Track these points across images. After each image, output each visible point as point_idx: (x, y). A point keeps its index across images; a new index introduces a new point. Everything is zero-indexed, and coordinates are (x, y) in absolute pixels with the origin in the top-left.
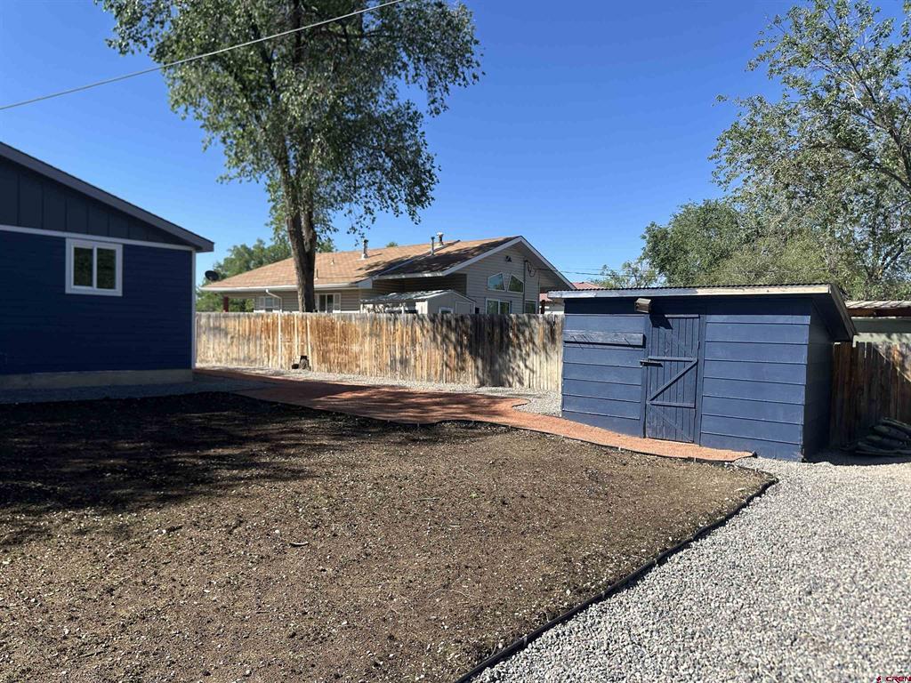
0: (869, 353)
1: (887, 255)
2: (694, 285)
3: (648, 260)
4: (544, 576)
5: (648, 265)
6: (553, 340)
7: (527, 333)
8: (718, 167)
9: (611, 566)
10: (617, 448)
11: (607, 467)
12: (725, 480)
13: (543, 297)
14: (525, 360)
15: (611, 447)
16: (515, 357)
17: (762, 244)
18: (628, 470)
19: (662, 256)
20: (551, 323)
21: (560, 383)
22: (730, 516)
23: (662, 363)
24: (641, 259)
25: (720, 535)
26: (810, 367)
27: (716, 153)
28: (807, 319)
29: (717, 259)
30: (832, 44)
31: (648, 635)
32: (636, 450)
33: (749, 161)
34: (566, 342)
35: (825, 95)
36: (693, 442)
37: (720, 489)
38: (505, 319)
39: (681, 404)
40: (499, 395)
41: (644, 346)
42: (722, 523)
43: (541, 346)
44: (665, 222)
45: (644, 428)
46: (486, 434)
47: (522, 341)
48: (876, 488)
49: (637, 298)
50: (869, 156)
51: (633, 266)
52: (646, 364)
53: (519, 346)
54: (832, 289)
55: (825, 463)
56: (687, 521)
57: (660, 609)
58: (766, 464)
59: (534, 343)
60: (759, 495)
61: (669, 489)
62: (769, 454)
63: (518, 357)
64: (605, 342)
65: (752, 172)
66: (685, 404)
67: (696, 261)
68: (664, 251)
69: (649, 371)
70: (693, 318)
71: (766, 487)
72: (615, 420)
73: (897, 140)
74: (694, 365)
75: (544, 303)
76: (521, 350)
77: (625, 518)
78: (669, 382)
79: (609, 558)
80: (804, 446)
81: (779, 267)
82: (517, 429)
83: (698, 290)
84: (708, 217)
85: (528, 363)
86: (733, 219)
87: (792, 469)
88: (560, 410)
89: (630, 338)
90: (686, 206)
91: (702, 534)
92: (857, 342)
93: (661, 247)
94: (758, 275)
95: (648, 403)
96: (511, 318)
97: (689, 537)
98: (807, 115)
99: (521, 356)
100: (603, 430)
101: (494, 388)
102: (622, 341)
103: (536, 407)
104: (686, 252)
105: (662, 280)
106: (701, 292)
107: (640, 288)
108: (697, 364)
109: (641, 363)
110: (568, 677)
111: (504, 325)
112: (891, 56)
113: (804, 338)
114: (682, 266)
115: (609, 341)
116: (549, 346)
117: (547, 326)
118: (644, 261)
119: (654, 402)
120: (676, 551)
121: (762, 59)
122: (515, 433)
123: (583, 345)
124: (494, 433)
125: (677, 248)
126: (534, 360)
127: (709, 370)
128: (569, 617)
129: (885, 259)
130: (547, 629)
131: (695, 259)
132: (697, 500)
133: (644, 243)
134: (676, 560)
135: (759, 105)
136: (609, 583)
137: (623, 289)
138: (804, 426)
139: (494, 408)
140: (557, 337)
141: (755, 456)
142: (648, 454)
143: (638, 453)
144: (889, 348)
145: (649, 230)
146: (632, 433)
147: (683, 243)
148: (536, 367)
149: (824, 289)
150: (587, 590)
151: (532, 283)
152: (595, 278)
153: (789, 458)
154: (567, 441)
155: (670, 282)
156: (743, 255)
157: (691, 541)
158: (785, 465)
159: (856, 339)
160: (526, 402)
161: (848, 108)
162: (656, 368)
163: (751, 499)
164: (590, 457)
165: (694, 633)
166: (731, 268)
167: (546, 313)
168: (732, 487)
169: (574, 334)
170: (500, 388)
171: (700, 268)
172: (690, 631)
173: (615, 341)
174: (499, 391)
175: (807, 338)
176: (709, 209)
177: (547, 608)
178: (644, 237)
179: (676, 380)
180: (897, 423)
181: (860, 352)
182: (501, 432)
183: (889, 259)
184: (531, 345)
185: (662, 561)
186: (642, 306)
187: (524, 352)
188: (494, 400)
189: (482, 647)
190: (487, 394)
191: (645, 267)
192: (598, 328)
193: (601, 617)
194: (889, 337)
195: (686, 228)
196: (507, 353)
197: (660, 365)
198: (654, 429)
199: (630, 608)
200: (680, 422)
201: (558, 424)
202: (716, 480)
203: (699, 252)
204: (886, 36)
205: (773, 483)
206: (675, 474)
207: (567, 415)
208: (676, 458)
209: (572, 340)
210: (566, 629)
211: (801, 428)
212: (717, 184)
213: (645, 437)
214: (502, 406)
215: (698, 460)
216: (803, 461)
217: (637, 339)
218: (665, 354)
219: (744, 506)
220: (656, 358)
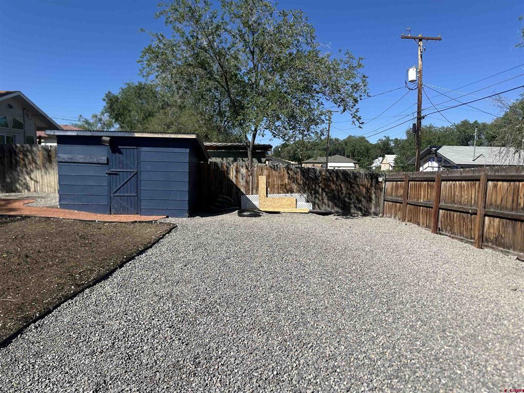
0: (215, 166)
1: (225, 121)
2: (135, 131)
3: (108, 114)
4: (58, 284)
5: (108, 117)
6: (50, 161)
7: (30, 157)
8: (143, 68)
9: (95, 273)
10: (95, 221)
11: (90, 230)
12: (153, 229)
13: (39, 133)
14: (30, 174)
15: (92, 221)
16: (23, 172)
17: (170, 111)
18: (102, 231)
19: (116, 112)
20: (47, 150)
21: (56, 188)
22: (154, 243)
23: (118, 173)
24: (103, 113)
25: (149, 252)
26: (190, 173)
27: (141, 59)
28: (188, 150)
29: (147, 117)
30: (193, 15)
31: (115, 295)
32: (106, 221)
33: (158, 67)
34: (59, 162)
35: (192, 40)
36: (137, 214)
37: (150, 233)
38: (13, 148)
39: (130, 195)
40: (13, 198)
41: (108, 164)
42: (151, 247)
43: (41, 165)
44: (116, 92)
45: (110, 209)
46: (7, 223)
47: (27, 162)
48: (216, 224)
49: (102, 137)
50: (211, 73)
51: (99, 117)
52: (110, 174)
53: (25, 166)
54: (197, 136)
55: (198, 217)
56: (133, 249)
57: (120, 285)
58: (172, 220)
59: (36, 163)
60: (168, 233)
61: (124, 237)
62: (173, 216)
63: (25, 173)
64: (84, 162)
65: (159, 73)
66: (132, 194)
67: (136, 117)
68: (117, 109)
69: (111, 178)
70: (134, 149)
71: (171, 229)
72: (94, 206)
73: (222, 67)
74: (135, 174)
75: (40, 138)
76: (27, 168)
77: (101, 253)
78: (123, 183)
79: (93, 270)
80: (189, 210)
81: (179, 123)
82: (29, 217)
83: (135, 134)
84: (140, 91)
85: (32, 176)
86: (154, 94)
87: (184, 221)
88: (58, 204)
89: (100, 159)
90: (128, 84)
91: (141, 253)
92: (210, 162)
93: (115, 106)
94: (169, 127)
95: (112, 195)
96: (17, 147)
97: (135, 254)
98: (185, 48)
99: (27, 172)
100: (87, 213)
101: (7, 194)
102: (95, 161)
103: (41, 203)
104: (130, 111)
105: (117, 126)
106: (137, 135)
107: (103, 131)
108: (137, 173)
109: (107, 173)
110: (77, 317)
111: (13, 152)
112: (218, 27)
113: (186, 159)
114: (128, 119)
115: (87, 161)
116: (47, 165)
117: (45, 152)
118: (105, 115)
119: (115, 194)
120: (128, 261)
121: (161, 13)
122: (28, 219)
123: (70, 164)
124: (12, 221)
125: (125, 108)
126: (37, 174)
127: (144, 176)
128: (75, 296)
129: (224, 123)
130: (63, 302)
131: (135, 116)
132: (139, 239)
133: (104, 104)
134: (128, 265)
135: (161, 38)
136: (94, 279)
137: (93, 131)
138: (189, 201)
139: (10, 206)
140: (53, 159)
141: (168, 217)
142: (112, 222)
143: (107, 222)
144: (222, 164)
145: (107, 96)
146: (104, 212)
147: (127, 105)
148: (39, 179)
149: (194, 136)
150: (83, 284)
151: (30, 124)
152: (74, 123)
153: (183, 216)
154: (64, 221)
155: (121, 128)
156: (160, 115)
157: (135, 256)
158: (180, 219)
159: (210, 160)
160: (34, 201)
161: (201, 48)
162: (115, 176)
163: (164, 235)
164: (80, 227)
165: (136, 290)
166: (154, 122)
167: (43, 144)
168: (156, 232)
169: (64, 157)
170: (13, 194)
171: (138, 121)
172: (134, 289)
173: (91, 161)
174: (13, 196)
175: (188, 159)
176: (141, 88)
177: (62, 295)
178: (104, 100)
179: (127, 182)
180: (225, 197)
181: (211, 166)
182: (18, 220)
183: (226, 123)
184: (34, 165)
185: (121, 266)
186: (105, 141)
187: (29, 169)
188: (8, 201)
189: (27, 317)
190: (3, 198)
191: (106, 117)
192: (79, 153)
193: (91, 293)
194: (222, 159)
195: (129, 97)
196: (16, 170)
197: (117, 174)
198: (116, 209)
199: (107, 287)
200: (130, 203)
201: (57, 212)
202: (149, 230)
203: (137, 112)
204: (215, 17)
205: (175, 227)
206: (127, 230)
207: (63, 206)
208: (128, 222)
209: (64, 161)
210: (73, 301)
211: (187, 202)
212: (142, 76)
213: (111, 214)
214: (16, 205)
215: (140, 222)
216: (189, 217)
217: (104, 159)
218: (120, 168)
219: (161, 238)
220: (115, 170)
